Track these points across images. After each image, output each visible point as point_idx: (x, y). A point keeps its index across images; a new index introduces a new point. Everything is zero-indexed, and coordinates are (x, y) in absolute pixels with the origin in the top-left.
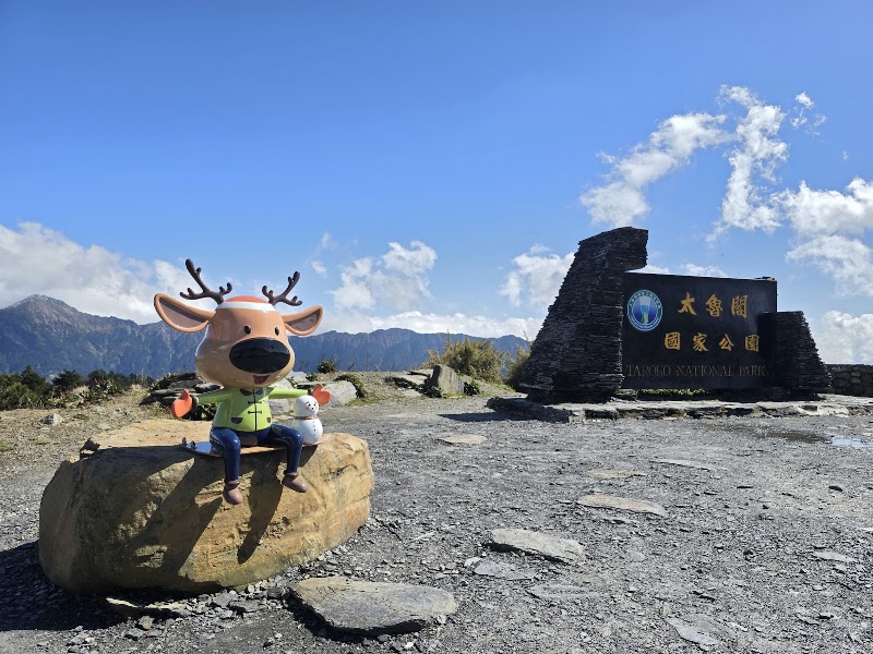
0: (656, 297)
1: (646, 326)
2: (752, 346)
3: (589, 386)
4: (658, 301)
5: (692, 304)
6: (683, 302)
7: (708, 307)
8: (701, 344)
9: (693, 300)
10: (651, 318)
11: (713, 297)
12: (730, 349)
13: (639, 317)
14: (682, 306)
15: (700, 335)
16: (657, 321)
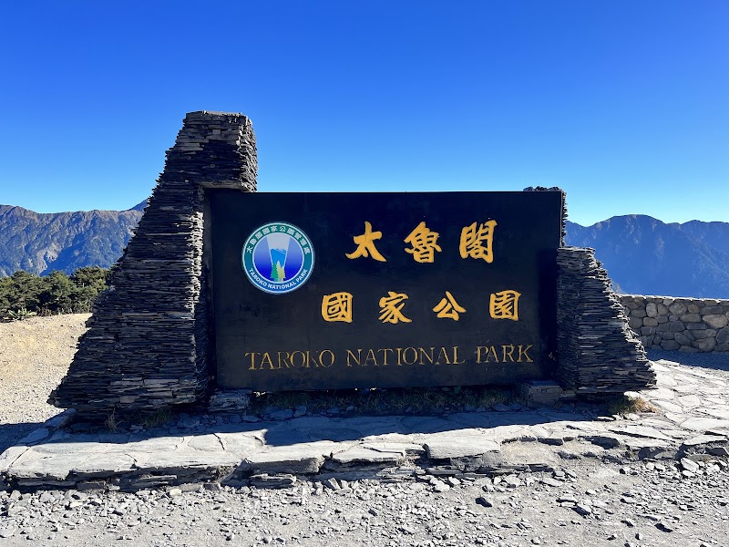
0: (300, 233)
1: (280, 284)
2: (504, 310)
3: (125, 400)
4: (306, 241)
5: (376, 242)
6: (357, 240)
7: (410, 246)
8: (397, 313)
9: (378, 235)
10: (290, 272)
11: (422, 228)
12: (456, 317)
13: (266, 271)
14: (355, 247)
15: (393, 295)
16: (303, 276)
